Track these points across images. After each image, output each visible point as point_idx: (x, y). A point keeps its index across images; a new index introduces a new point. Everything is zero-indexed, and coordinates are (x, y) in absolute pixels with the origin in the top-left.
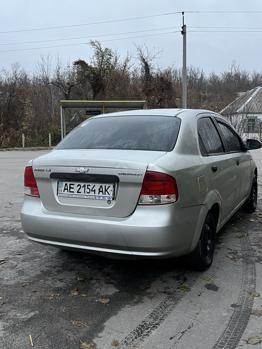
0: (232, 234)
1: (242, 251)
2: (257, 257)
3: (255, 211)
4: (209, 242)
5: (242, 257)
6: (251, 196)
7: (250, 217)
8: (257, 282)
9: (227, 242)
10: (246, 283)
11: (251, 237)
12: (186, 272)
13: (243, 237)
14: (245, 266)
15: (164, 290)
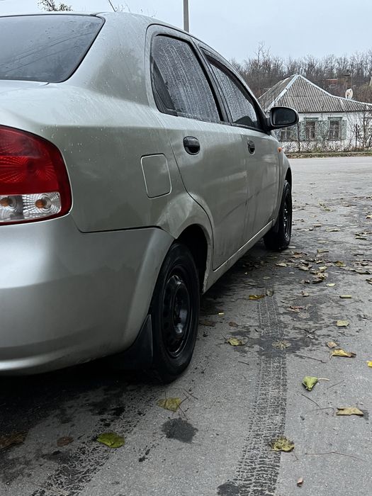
0: (242, 293)
1: (259, 327)
2: (291, 340)
3: (287, 248)
4: (183, 315)
5: (260, 343)
6: (280, 220)
7: (280, 259)
8: (288, 408)
9: (230, 310)
10: (262, 411)
11: (279, 298)
12: (128, 388)
13: (263, 296)
14: (263, 365)
15: (54, 450)
